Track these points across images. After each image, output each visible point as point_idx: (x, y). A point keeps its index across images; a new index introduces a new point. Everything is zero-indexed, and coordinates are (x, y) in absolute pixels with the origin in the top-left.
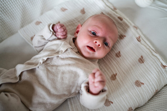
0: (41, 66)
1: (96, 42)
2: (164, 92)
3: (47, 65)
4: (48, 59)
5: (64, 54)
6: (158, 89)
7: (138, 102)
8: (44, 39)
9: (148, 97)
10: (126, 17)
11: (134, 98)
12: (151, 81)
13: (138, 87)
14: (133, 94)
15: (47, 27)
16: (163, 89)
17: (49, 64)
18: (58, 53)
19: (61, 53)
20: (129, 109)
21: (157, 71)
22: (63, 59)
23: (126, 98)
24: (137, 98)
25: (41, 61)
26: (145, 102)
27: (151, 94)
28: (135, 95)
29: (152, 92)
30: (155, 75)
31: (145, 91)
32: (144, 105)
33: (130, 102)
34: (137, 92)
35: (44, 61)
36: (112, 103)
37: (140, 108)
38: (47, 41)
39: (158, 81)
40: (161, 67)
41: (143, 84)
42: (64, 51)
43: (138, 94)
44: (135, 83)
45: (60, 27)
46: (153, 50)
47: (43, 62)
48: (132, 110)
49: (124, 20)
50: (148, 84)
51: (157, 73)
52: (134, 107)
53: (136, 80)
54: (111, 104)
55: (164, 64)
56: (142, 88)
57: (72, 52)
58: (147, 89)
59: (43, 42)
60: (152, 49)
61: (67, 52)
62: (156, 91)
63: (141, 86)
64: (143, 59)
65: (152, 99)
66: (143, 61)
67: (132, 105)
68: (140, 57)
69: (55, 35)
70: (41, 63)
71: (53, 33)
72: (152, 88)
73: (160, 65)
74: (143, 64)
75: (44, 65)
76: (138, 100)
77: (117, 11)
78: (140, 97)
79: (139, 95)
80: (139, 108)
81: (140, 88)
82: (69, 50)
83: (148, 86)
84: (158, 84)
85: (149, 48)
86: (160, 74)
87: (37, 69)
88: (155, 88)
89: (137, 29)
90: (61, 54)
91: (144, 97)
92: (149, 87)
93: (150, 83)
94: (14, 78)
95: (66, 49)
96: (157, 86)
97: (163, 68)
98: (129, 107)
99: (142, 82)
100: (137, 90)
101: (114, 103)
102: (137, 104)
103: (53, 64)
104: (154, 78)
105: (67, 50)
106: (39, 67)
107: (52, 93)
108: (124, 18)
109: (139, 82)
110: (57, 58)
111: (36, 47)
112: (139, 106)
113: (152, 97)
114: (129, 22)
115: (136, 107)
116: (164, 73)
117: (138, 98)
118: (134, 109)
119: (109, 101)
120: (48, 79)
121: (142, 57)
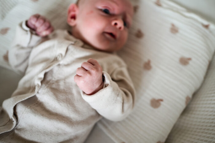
0: (42, 89)
1: (116, 24)
3: (49, 84)
4: (46, 74)
5: (66, 57)
8: (23, 48)
15: (18, 29)
18: (56, 59)
19: (62, 57)
25: (38, 82)
35: (42, 79)
38: (28, 50)
41: (190, 59)
42: (64, 53)
45: (35, 19)
47: (42, 82)
48: (190, 98)
56: (191, 65)
59: (23, 52)
61: (69, 52)
69: (37, 34)
70: (38, 85)
71: (32, 33)
75: (44, 85)
82: (71, 48)
87: (38, 96)
90: (62, 59)
92: (199, 60)
94: (8, 122)
95: (65, 49)
103: (57, 78)
105: (67, 50)
106: (39, 92)
107: (75, 120)
110: (59, 67)
111: (17, 66)
113: (207, 72)
120: (59, 103)
121: (173, 25)
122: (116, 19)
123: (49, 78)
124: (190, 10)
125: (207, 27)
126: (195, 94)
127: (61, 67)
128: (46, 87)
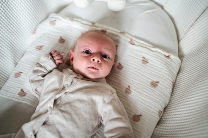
0: (53, 110)
1: (94, 60)
2: (180, 81)
3: (58, 106)
4: (55, 101)
5: (71, 86)
6: (173, 81)
7: (163, 102)
9: (169, 92)
10: (108, 27)
11: (158, 100)
12: (164, 76)
13: (155, 87)
14: (155, 97)
16: (178, 79)
17: (60, 105)
18: (64, 88)
19: (68, 86)
20: (159, 112)
21: (164, 64)
22: (72, 93)
23: (151, 103)
24: (161, 99)
26: (169, 99)
27: (170, 88)
28: (157, 97)
29: (169, 86)
30: (164, 68)
31: (164, 87)
32: (169, 102)
33: (156, 106)
34: (157, 93)
36: (141, 115)
37: (168, 107)
39: (170, 73)
40: (166, 59)
41: (158, 82)
43: (159, 94)
44: (151, 85)
46: (151, 47)
48: (162, 112)
49: (108, 31)
50: (163, 80)
51: (165, 66)
52: (162, 109)
53: (150, 82)
54: (140, 117)
55: (167, 54)
56: (159, 87)
57: (78, 82)
58: (165, 85)
60: (149, 46)
61: (73, 83)
62: (173, 83)
63: (157, 86)
64: (146, 59)
65: (173, 92)
66: (147, 61)
67: (160, 108)
68: (142, 59)
70: (51, 107)
72: (168, 82)
73: (164, 57)
74: (148, 64)
75: (55, 108)
76: (162, 100)
77: (96, 24)
78: (162, 96)
79: (161, 95)
80: (166, 107)
81: (158, 87)
83: (163, 82)
84: (171, 75)
85: (146, 46)
86: (168, 66)
88: (170, 80)
89: (125, 34)
90: (68, 88)
91: (165, 94)
92: (165, 83)
93: (164, 78)
95: (71, 81)
96: (171, 77)
97: (168, 58)
98: (158, 111)
99: (156, 81)
100: (156, 91)
101: (142, 115)
102: (164, 104)
103: (64, 102)
104: (165, 72)
106: (52, 113)
108: (108, 29)
109: (154, 82)
110: (66, 94)
112: (165, 105)
113: (173, 91)
114: (113, 31)
115: (164, 107)
116: (171, 63)
117: (161, 97)
118: (163, 110)
119: (137, 115)
121: (144, 58)
122: (93, 57)
123: (58, 102)
124: (155, 46)
125: (168, 57)
126: (165, 109)
127: (67, 94)
128: (56, 109)
